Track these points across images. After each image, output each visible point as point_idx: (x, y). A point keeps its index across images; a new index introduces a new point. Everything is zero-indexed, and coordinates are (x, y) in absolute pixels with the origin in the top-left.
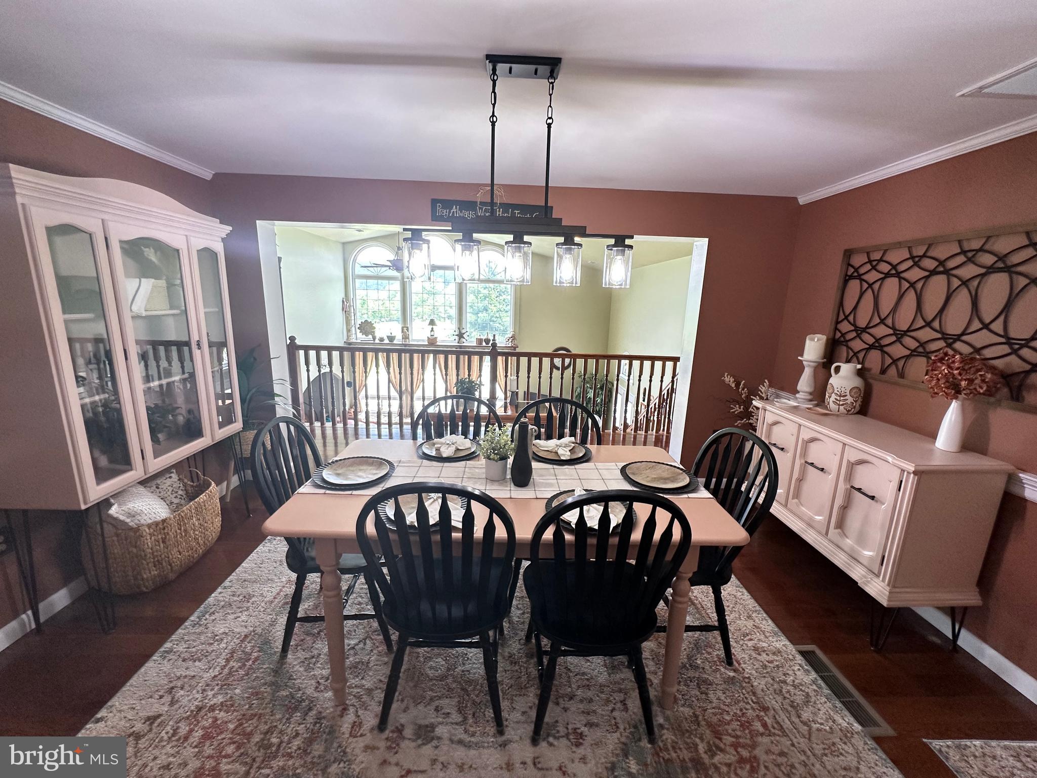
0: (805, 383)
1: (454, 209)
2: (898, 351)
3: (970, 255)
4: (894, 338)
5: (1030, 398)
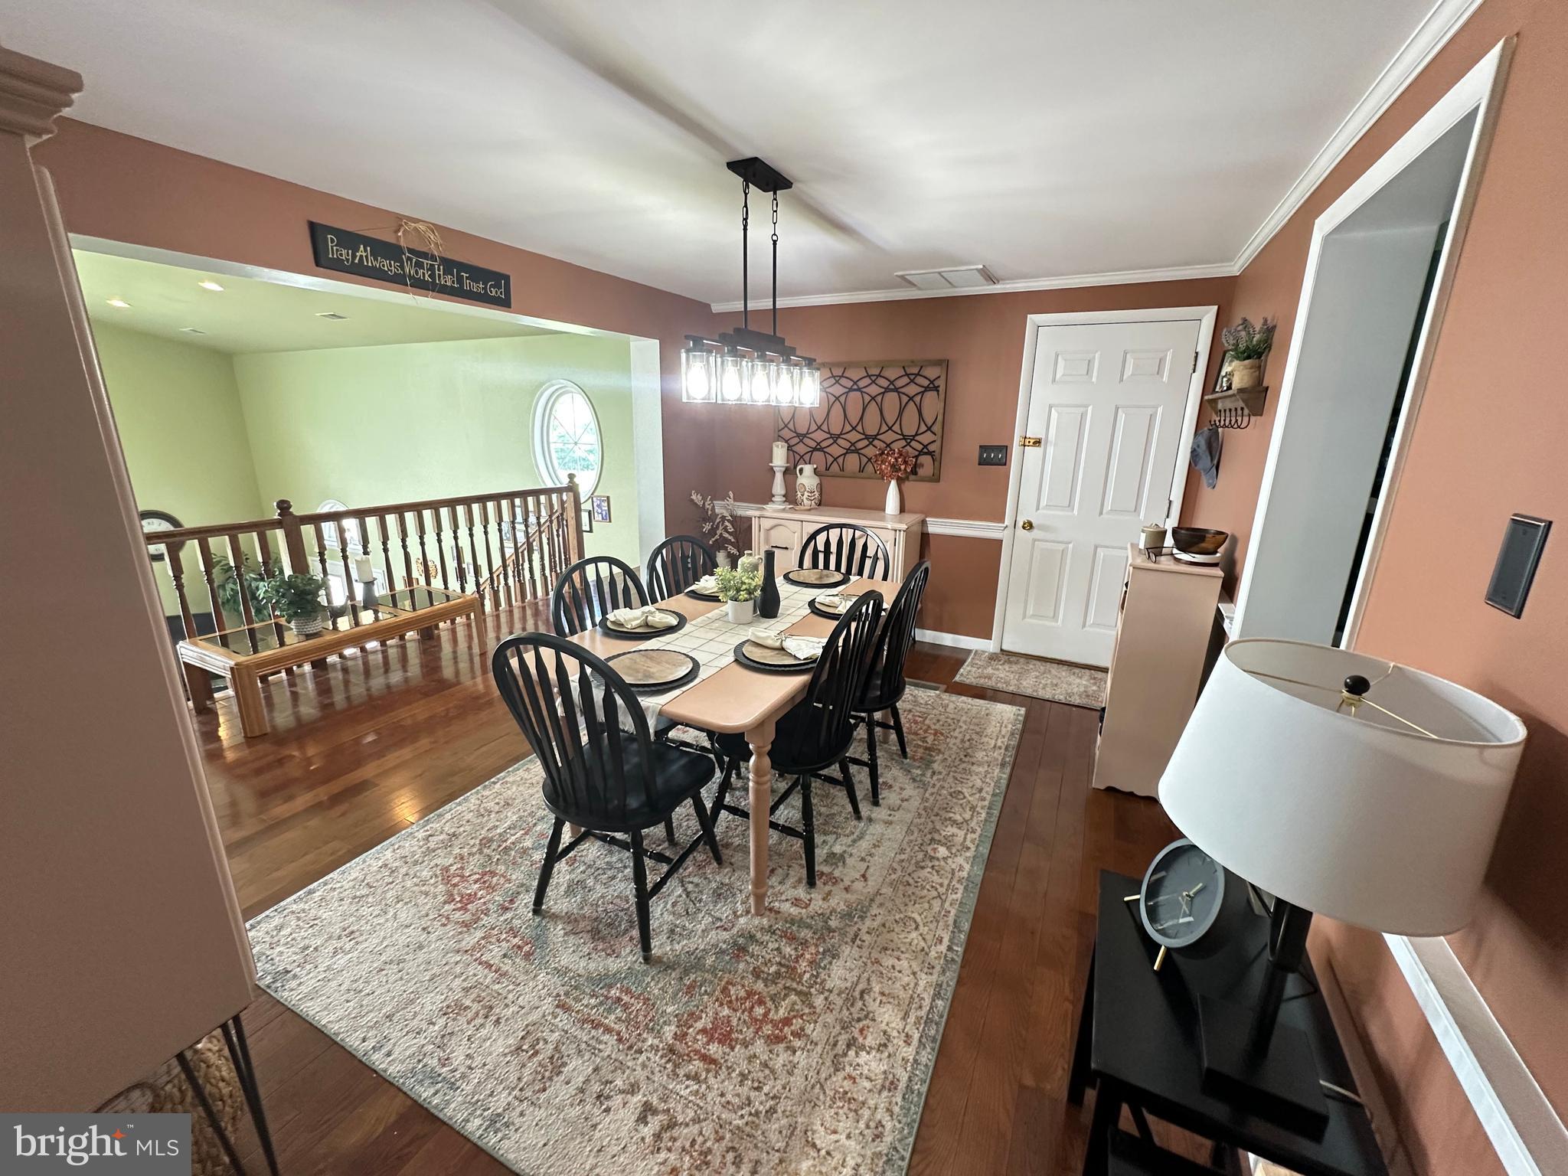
0: (778, 487)
1: (361, 252)
2: (836, 450)
3: (873, 378)
4: (831, 441)
5: (921, 472)
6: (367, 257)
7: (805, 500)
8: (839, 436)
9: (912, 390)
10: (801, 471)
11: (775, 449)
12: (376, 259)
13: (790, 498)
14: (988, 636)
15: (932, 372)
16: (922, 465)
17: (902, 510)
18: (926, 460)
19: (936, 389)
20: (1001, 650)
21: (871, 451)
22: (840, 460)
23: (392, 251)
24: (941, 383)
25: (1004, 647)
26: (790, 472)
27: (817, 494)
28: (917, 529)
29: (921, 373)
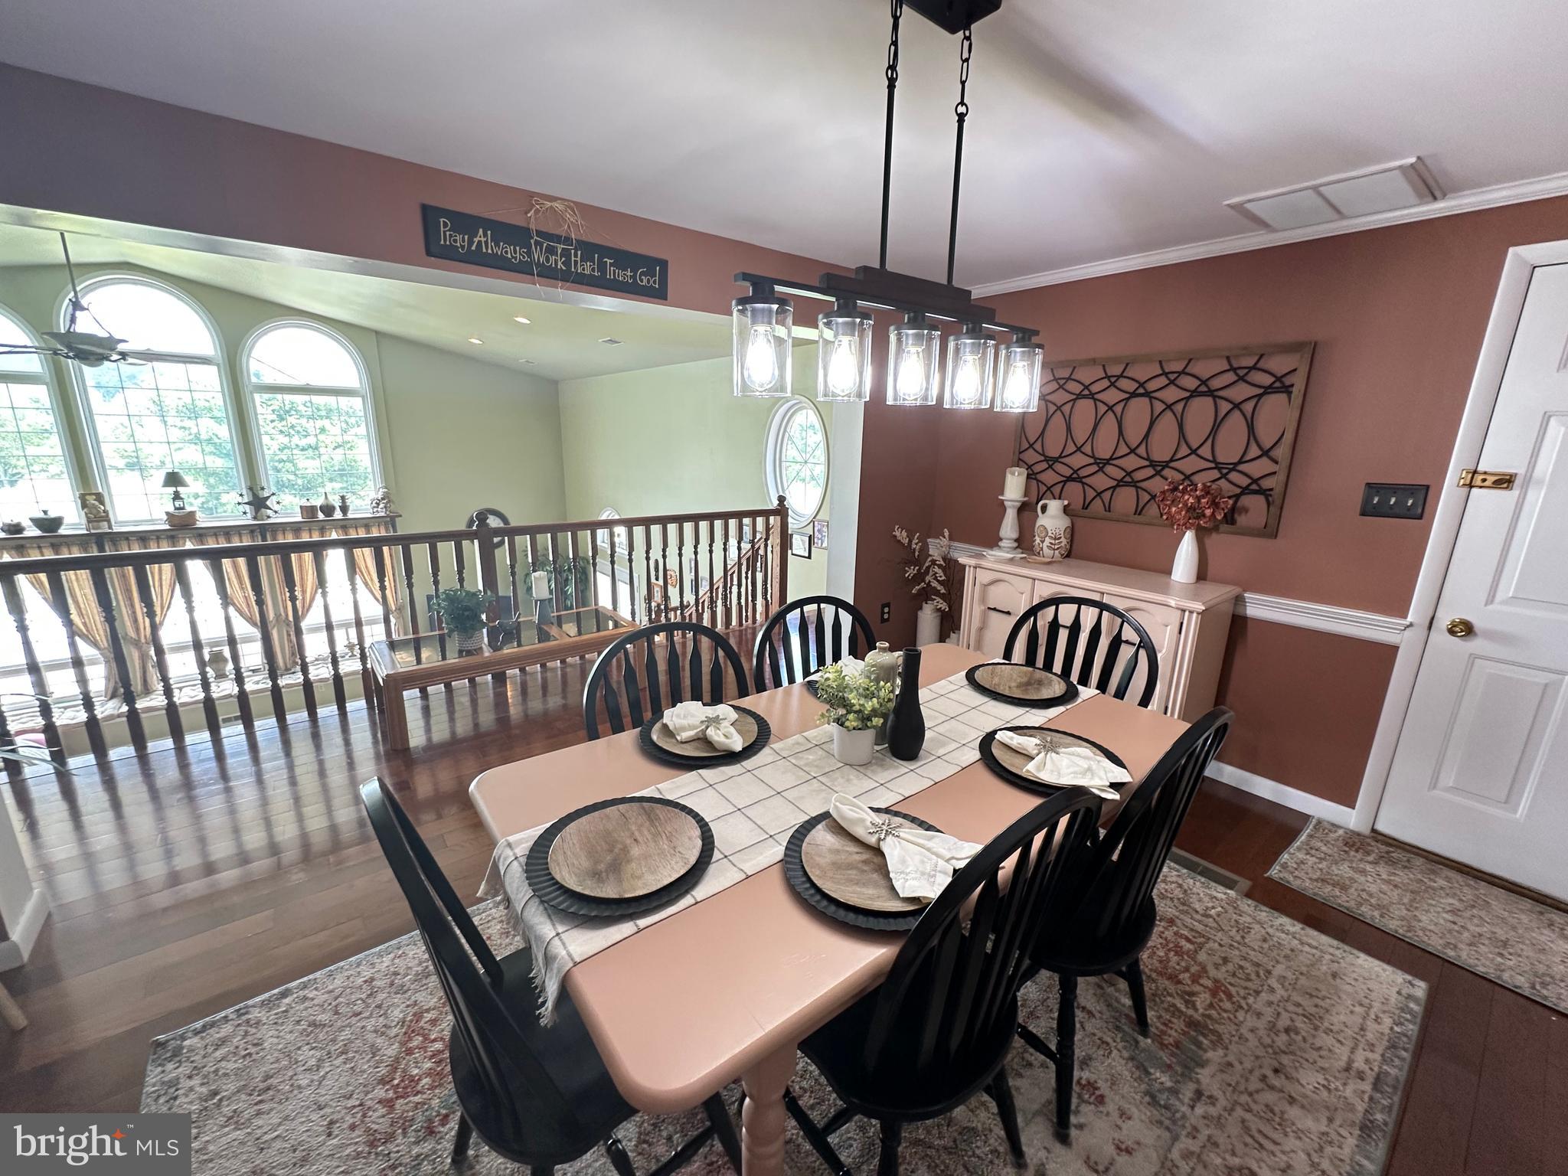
0: (1009, 528)
1: (480, 237)
2: (1101, 482)
3: (1172, 377)
4: (1095, 468)
5: (1242, 520)
6: (486, 243)
7: (1045, 548)
8: (1107, 462)
9: (1241, 392)
10: (1044, 508)
11: (1009, 477)
12: (497, 245)
13: (1024, 542)
14: (1348, 799)
15: (1279, 364)
16: (1246, 510)
17: (1202, 575)
18: (1254, 503)
19: (1287, 390)
20: (1373, 830)
21: (1158, 485)
22: (1107, 496)
23: (517, 235)
24: (1298, 382)
25: (1380, 827)
26: (1027, 510)
27: (1064, 541)
28: (1228, 609)
29: (1261, 365)
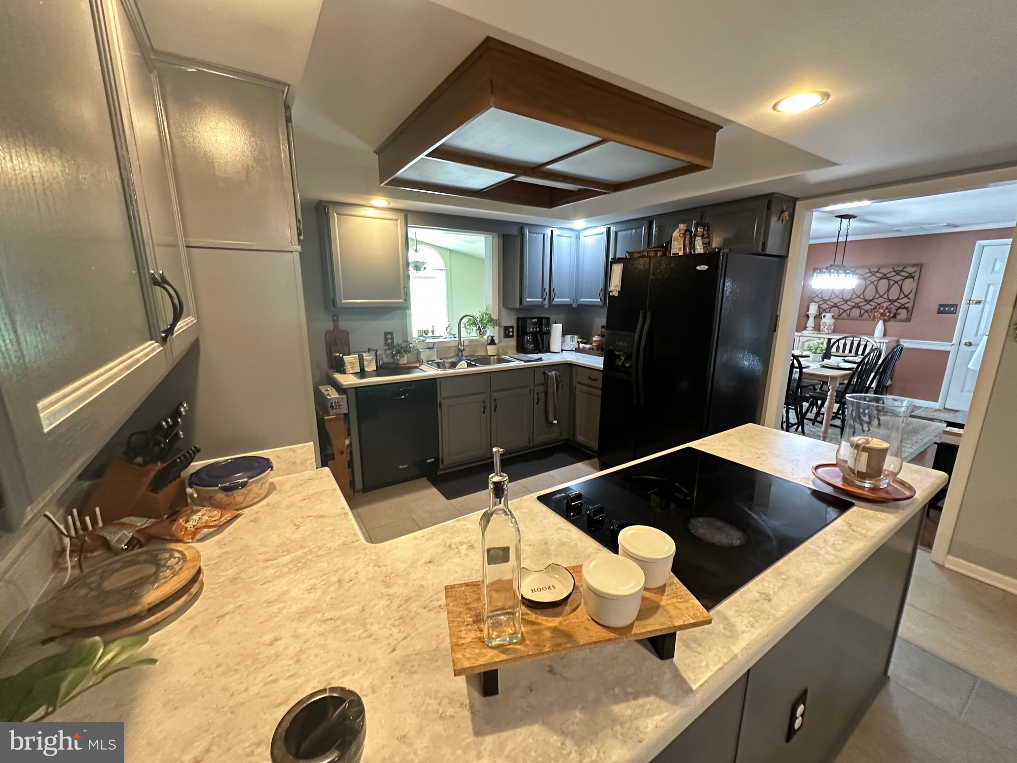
0: (811, 323)
2: (846, 307)
4: (843, 302)
5: (898, 317)
7: (825, 329)
8: (848, 300)
9: (897, 278)
10: (824, 316)
11: (811, 307)
14: (936, 400)
15: (910, 270)
16: (899, 314)
17: (885, 335)
18: (903, 313)
19: (913, 277)
20: (945, 408)
21: (868, 307)
22: (848, 312)
24: (917, 275)
25: (946, 407)
26: (818, 317)
27: (832, 327)
29: (904, 270)
